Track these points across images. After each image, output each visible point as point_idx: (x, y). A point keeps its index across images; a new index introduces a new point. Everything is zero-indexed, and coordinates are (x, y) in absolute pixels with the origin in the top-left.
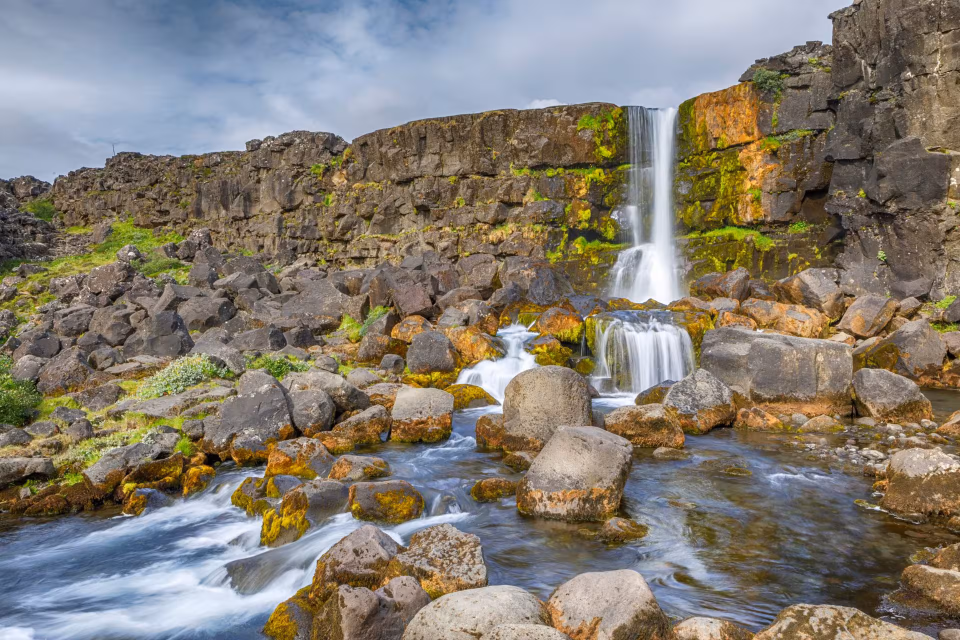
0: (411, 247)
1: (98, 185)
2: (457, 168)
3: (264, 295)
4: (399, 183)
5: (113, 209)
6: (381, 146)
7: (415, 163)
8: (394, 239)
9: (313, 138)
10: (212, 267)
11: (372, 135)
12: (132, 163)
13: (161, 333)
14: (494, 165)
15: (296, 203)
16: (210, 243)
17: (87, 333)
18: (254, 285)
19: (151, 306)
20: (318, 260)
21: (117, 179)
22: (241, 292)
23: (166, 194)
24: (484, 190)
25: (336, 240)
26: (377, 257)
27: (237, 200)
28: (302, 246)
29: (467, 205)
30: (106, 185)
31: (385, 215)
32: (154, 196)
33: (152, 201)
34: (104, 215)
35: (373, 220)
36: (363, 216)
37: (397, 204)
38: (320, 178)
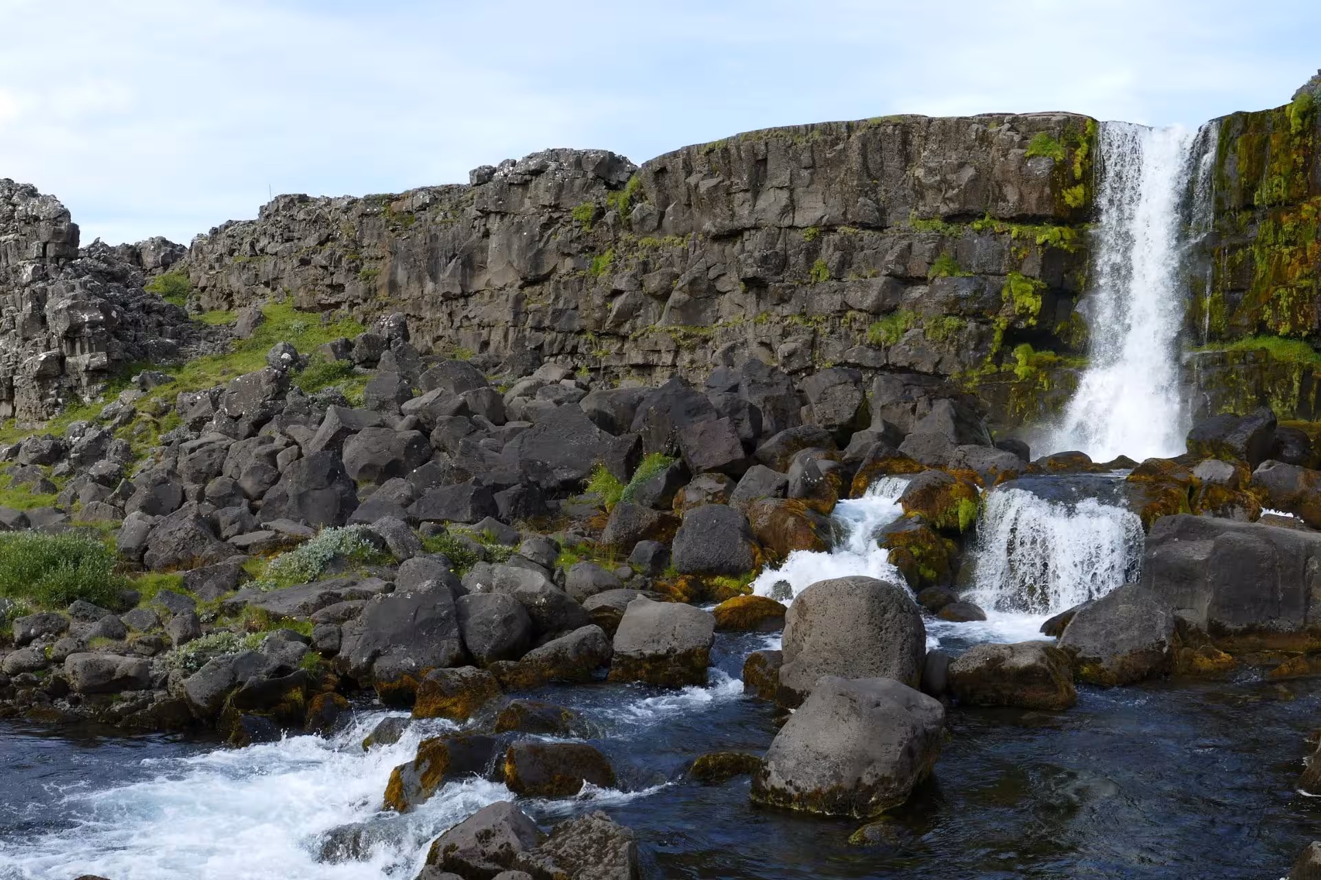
0: (732, 349)
1: (248, 247)
2: (819, 214)
3: (478, 426)
4: (717, 238)
5: (267, 284)
6: (689, 173)
7: (746, 205)
8: (703, 333)
9: (579, 159)
10: (404, 378)
11: (675, 154)
12: (294, 211)
13: (312, 485)
14: (882, 211)
15: (546, 270)
16: (406, 337)
17: (219, 479)
18: (463, 410)
19: (307, 441)
20: (576, 368)
21: (273, 236)
22: (441, 422)
23: (340, 257)
24: (862, 254)
25: (607, 334)
26: (674, 365)
27: (451, 265)
28: (552, 343)
29: (831, 278)
30: (258, 247)
31: (691, 293)
32: (324, 263)
33: (321, 271)
34: (254, 293)
35: (670, 302)
36: (654, 295)
37: (712, 274)
38: (585, 228)
